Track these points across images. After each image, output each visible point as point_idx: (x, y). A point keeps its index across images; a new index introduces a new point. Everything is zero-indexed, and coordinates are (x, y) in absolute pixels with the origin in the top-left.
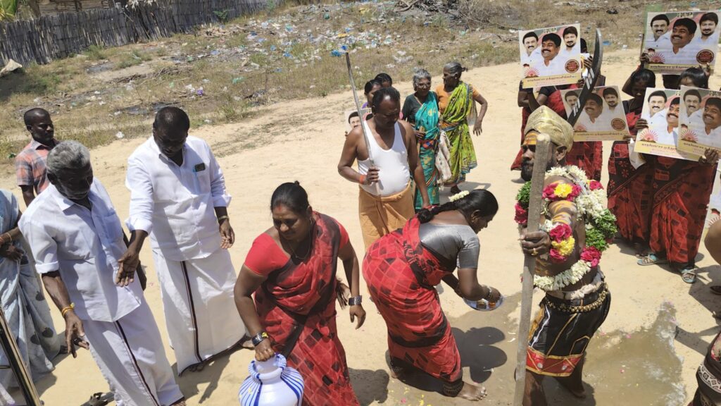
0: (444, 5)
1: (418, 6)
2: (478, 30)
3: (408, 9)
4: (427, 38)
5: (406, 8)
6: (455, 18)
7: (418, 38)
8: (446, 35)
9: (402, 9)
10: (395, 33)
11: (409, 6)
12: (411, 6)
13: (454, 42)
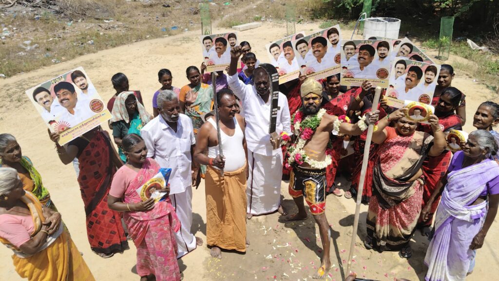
0: (43, 2)
1: (20, 4)
2: (80, 21)
3: (12, 6)
4: (42, 29)
5: (9, 5)
6: (58, 12)
7: (34, 29)
8: (56, 25)
9: (6, 6)
10: (10, 26)
11: (12, 3)
12: (14, 4)
13: (66, 31)
